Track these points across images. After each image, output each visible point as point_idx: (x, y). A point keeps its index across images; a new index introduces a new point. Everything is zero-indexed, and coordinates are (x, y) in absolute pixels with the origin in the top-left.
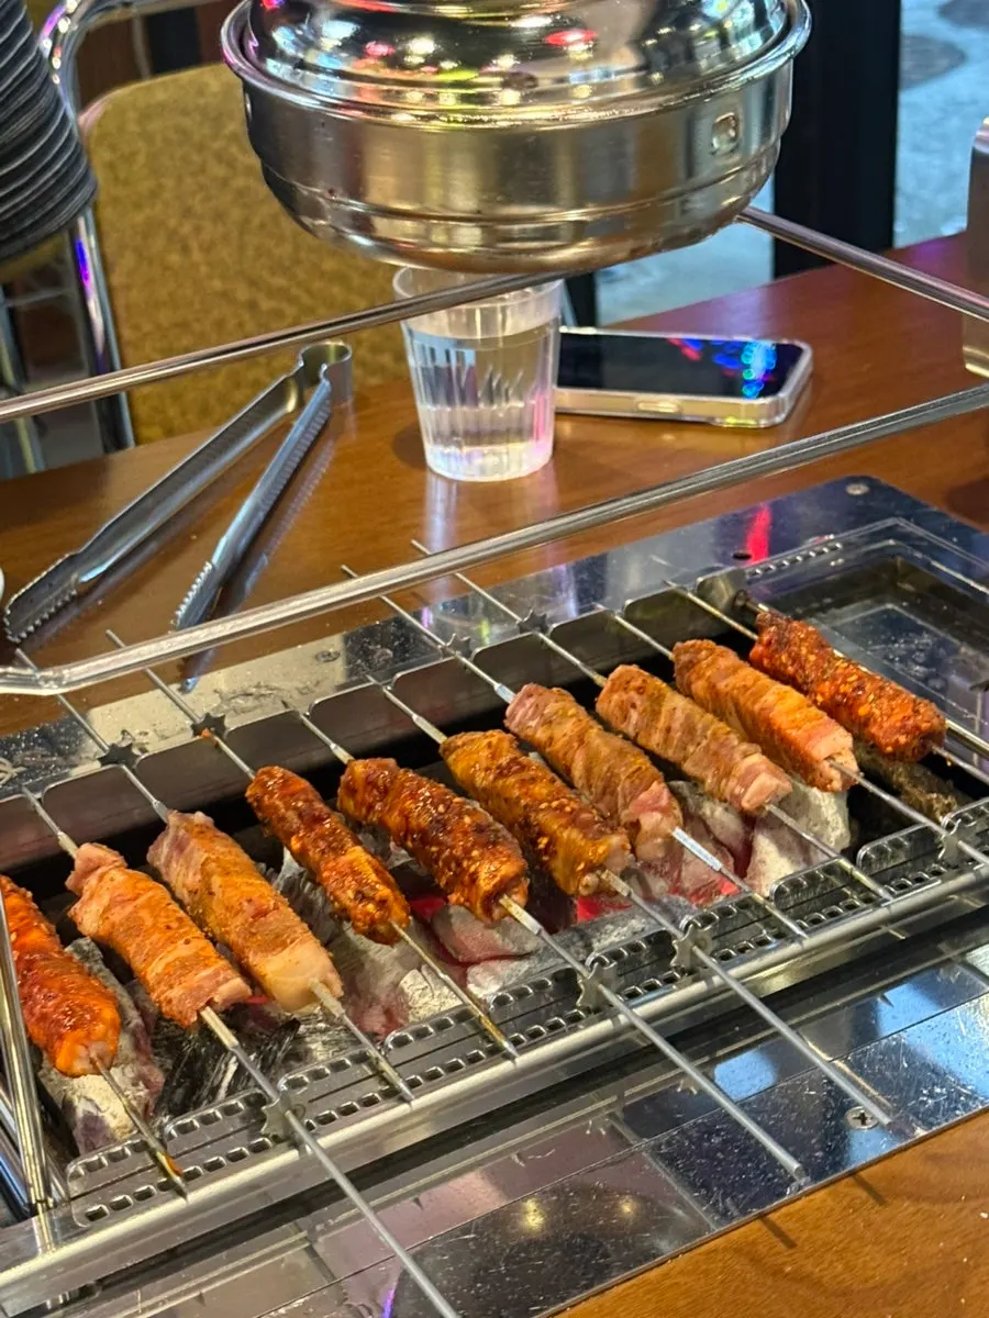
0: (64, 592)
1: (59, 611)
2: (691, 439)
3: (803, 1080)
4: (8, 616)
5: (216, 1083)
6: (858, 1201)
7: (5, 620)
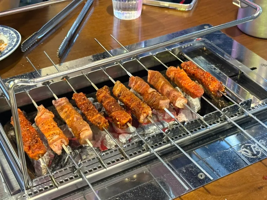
0: (34, 41)
1: (33, 45)
2: (171, 12)
3: (189, 166)
4: (22, 47)
5: (65, 158)
6: (200, 195)
7: (21, 47)
